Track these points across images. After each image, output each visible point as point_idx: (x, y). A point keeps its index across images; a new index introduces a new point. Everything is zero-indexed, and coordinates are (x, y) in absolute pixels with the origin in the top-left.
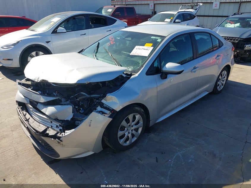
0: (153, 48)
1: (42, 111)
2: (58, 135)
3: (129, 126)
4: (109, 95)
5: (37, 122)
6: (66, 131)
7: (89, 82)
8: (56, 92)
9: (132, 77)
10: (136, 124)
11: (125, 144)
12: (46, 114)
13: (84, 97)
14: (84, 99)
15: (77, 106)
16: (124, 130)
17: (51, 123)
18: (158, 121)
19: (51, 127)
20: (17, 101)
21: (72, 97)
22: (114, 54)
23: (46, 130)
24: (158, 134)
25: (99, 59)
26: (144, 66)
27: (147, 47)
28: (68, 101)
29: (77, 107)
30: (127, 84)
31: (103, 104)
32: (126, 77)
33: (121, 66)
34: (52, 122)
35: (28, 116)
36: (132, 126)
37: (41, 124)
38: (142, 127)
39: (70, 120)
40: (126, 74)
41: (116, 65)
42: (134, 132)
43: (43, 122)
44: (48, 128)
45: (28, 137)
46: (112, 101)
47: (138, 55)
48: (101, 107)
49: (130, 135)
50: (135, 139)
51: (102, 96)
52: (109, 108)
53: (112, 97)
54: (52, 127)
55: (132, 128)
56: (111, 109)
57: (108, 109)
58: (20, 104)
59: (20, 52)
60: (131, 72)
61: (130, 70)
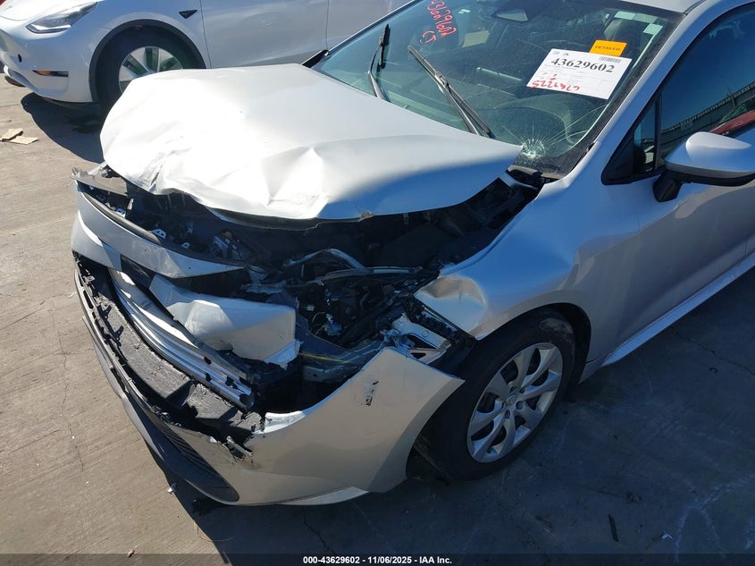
0: (627, 61)
1: (169, 308)
2: (236, 420)
3: (512, 389)
4: (448, 274)
5: (152, 349)
6: (269, 415)
7: (370, 213)
8: (228, 234)
9: (547, 187)
10: (536, 383)
11: (489, 455)
12: (186, 326)
13: (344, 274)
14: (344, 282)
15: (311, 303)
16: (492, 408)
17: (205, 364)
18: (608, 362)
19: (205, 376)
20: (75, 254)
21: (292, 262)
22: (454, 81)
23: (184, 391)
24: (602, 407)
25: (391, 95)
26: (596, 143)
27: (603, 59)
28: (277, 285)
29: (310, 308)
30: (525, 223)
31: (419, 306)
32: (515, 187)
33: (491, 135)
34: (208, 362)
35: (116, 318)
36: (522, 391)
37: (165, 363)
38: (556, 390)
39: (284, 366)
40: (515, 174)
41: (471, 131)
42: (525, 409)
43: (174, 354)
44: (194, 381)
45: (119, 396)
46: (457, 296)
47: (565, 90)
48: (413, 320)
49: (509, 424)
50: (524, 432)
51: (416, 271)
52: (443, 326)
53: (460, 281)
54: (208, 378)
55: (521, 398)
56: (454, 329)
57: (438, 326)
58: (87, 265)
59: (92, 47)
60: (537, 164)
61: (532, 155)
